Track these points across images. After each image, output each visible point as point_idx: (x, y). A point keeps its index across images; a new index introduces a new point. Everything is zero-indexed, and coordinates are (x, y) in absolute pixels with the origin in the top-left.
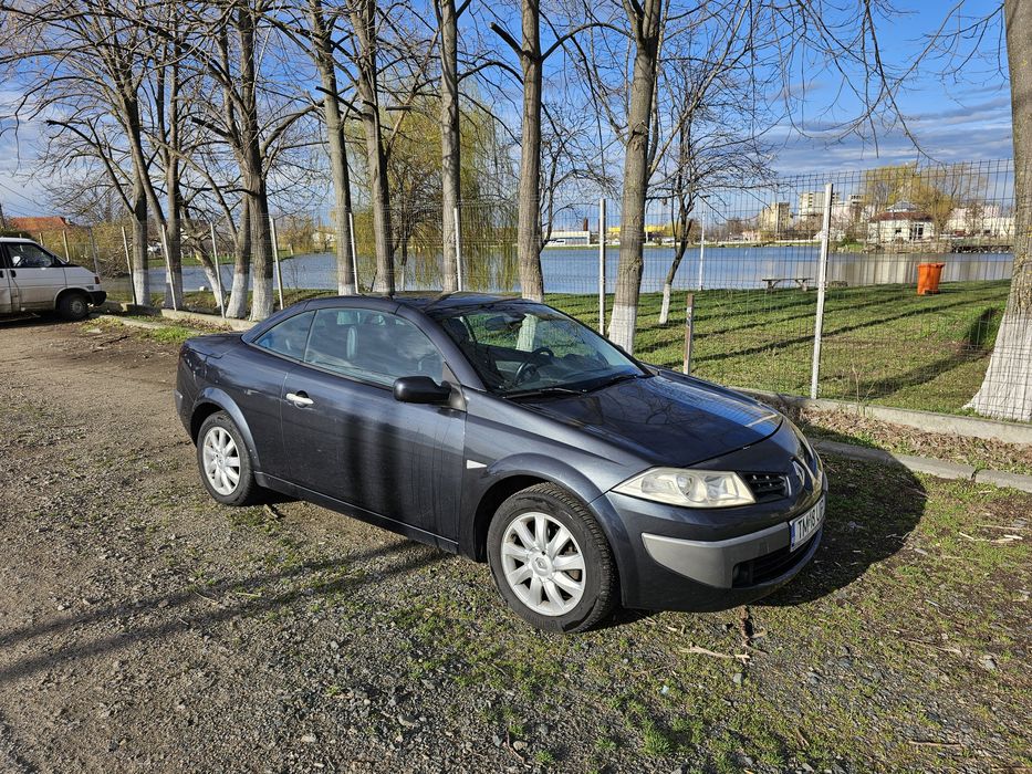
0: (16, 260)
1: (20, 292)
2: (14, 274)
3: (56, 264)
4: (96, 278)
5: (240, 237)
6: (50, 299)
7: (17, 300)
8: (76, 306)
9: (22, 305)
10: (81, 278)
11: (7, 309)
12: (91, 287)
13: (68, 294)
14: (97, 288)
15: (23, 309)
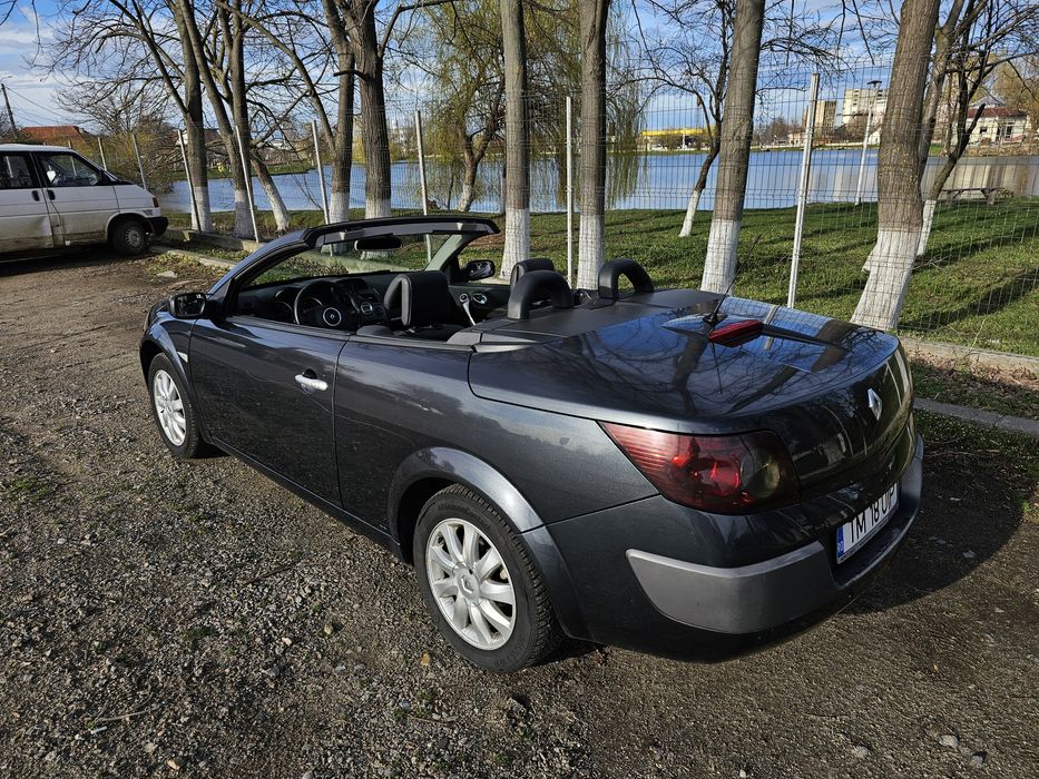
0: (51, 175)
1: (62, 219)
2: (52, 196)
3: (104, 181)
4: (155, 200)
5: (337, 142)
6: (100, 228)
7: (59, 231)
8: (133, 237)
9: (66, 237)
10: (134, 199)
11: (48, 243)
12: (150, 212)
13: (123, 221)
14: (156, 213)
15: (68, 243)
